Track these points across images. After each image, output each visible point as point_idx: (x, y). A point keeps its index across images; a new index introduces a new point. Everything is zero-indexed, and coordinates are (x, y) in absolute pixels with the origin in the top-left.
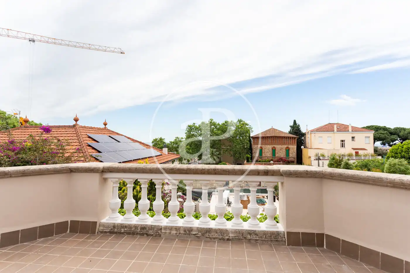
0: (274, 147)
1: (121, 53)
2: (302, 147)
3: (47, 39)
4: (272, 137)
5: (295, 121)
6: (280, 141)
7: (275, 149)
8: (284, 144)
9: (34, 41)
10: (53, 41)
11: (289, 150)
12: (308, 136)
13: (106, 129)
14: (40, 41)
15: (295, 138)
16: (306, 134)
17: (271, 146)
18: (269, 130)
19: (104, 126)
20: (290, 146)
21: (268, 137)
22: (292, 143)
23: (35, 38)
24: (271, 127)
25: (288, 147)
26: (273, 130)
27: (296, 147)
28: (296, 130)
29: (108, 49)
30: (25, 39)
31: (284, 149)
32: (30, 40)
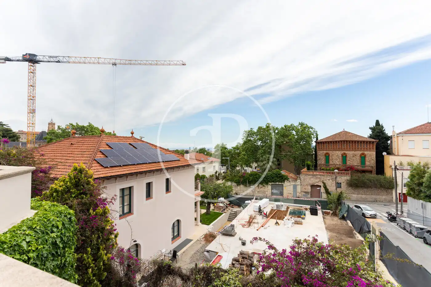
0: (345, 153)
1: (183, 65)
2: (384, 153)
3: (124, 61)
4: (341, 141)
5: (377, 122)
6: (352, 147)
7: (346, 156)
8: (358, 150)
9: (116, 64)
10: (129, 62)
11: (365, 156)
12: (394, 140)
13: (133, 137)
14: (120, 64)
15: (373, 142)
16: (393, 137)
17: (340, 152)
18: (339, 134)
19: (131, 135)
20: (366, 153)
21: (336, 142)
22: (368, 148)
23: (117, 62)
24: (343, 130)
25: (363, 154)
26: (345, 133)
27: (375, 153)
28: (378, 132)
29: (172, 63)
30: (109, 63)
31: (359, 155)
32: (113, 65)
